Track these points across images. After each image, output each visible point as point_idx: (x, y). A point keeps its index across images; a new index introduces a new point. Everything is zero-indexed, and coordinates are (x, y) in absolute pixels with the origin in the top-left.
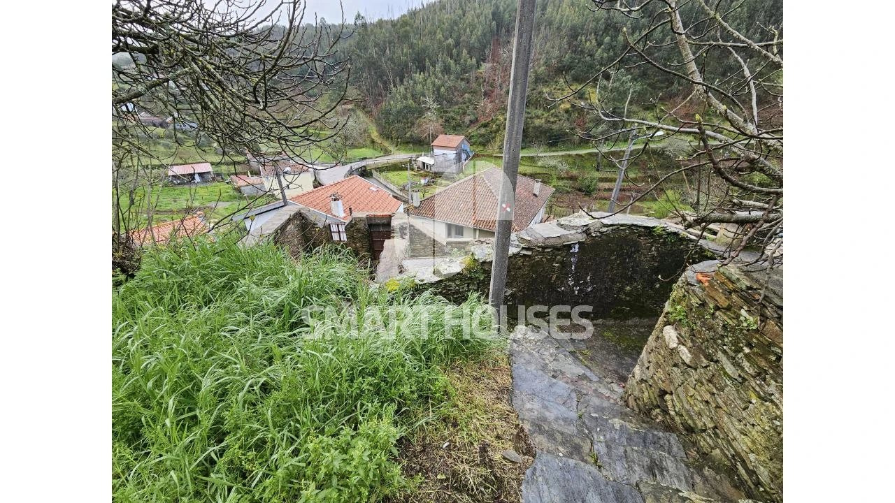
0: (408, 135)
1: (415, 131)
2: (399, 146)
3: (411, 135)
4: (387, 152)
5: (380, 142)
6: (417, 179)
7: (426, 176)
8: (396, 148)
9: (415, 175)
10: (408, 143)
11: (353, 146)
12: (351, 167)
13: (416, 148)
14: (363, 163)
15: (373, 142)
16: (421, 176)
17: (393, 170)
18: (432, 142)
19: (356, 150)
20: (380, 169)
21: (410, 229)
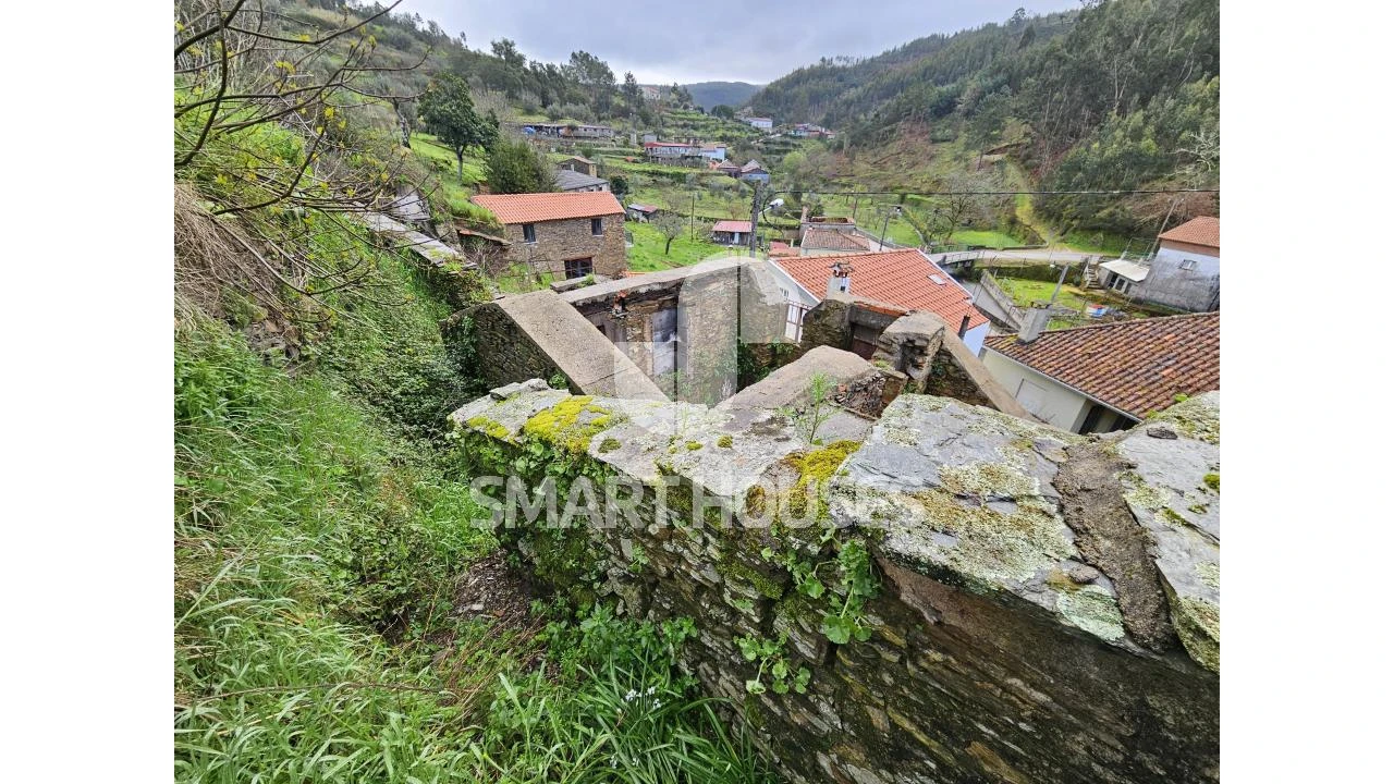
0: (1103, 214)
1: (1130, 207)
2: (1069, 234)
3: (1112, 215)
4: (1034, 242)
5: (1028, 223)
6: (1079, 303)
7: (1106, 302)
8: (1059, 238)
9: (1077, 295)
10: (1094, 230)
11: (970, 225)
12: (945, 258)
13: (1110, 242)
14: (972, 255)
15: (1013, 222)
16: (1094, 299)
17: (1029, 278)
18: (1164, 231)
19: (972, 232)
20: (1002, 272)
21: (936, 359)
